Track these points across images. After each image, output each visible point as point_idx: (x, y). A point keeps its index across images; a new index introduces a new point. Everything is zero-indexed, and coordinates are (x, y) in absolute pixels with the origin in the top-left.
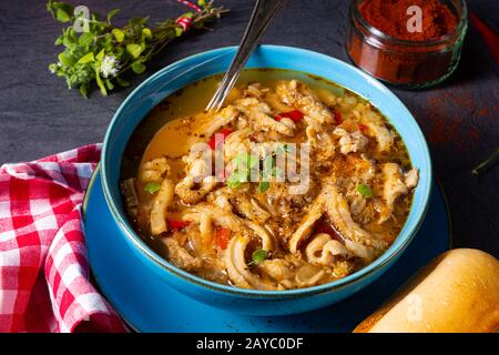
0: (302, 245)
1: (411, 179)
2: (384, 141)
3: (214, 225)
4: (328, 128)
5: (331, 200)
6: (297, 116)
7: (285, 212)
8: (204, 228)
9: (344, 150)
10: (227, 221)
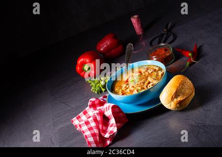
0: (147, 87)
1: (163, 71)
2: (157, 69)
3: (130, 91)
4: (147, 71)
5: (149, 79)
6: (140, 72)
7: (142, 84)
8: (129, 91)
9: (150, 73)
10: (132, 89)
